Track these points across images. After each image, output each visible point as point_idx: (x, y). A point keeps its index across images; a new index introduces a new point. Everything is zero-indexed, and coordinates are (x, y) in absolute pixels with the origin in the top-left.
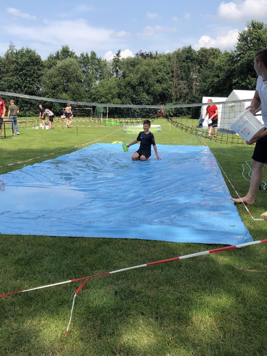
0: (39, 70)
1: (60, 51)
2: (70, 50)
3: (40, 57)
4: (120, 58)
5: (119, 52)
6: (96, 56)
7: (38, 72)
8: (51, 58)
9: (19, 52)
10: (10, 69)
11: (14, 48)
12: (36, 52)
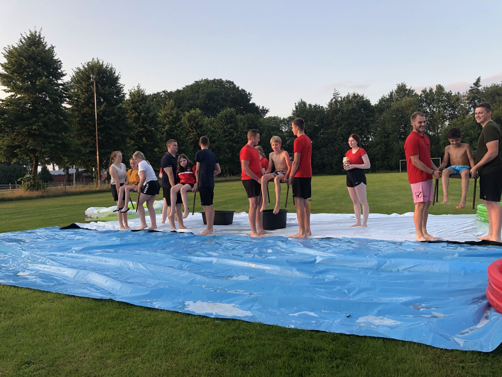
0: (367, 117)
1: (394, 91)
2: (408, 87)
3: (369, 101)
4: (480, 88)
5: (478, 80)
6: (444, 90)
7: (366, 119)
8: (382, 100)
9: (344, 99)
10: (333, 120)
11: (339, 96)
12: (365, 96)
